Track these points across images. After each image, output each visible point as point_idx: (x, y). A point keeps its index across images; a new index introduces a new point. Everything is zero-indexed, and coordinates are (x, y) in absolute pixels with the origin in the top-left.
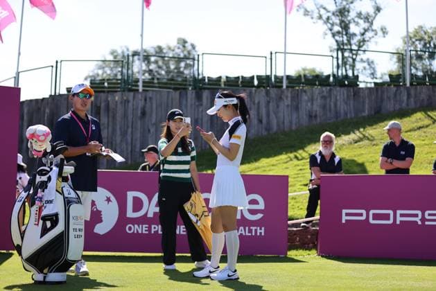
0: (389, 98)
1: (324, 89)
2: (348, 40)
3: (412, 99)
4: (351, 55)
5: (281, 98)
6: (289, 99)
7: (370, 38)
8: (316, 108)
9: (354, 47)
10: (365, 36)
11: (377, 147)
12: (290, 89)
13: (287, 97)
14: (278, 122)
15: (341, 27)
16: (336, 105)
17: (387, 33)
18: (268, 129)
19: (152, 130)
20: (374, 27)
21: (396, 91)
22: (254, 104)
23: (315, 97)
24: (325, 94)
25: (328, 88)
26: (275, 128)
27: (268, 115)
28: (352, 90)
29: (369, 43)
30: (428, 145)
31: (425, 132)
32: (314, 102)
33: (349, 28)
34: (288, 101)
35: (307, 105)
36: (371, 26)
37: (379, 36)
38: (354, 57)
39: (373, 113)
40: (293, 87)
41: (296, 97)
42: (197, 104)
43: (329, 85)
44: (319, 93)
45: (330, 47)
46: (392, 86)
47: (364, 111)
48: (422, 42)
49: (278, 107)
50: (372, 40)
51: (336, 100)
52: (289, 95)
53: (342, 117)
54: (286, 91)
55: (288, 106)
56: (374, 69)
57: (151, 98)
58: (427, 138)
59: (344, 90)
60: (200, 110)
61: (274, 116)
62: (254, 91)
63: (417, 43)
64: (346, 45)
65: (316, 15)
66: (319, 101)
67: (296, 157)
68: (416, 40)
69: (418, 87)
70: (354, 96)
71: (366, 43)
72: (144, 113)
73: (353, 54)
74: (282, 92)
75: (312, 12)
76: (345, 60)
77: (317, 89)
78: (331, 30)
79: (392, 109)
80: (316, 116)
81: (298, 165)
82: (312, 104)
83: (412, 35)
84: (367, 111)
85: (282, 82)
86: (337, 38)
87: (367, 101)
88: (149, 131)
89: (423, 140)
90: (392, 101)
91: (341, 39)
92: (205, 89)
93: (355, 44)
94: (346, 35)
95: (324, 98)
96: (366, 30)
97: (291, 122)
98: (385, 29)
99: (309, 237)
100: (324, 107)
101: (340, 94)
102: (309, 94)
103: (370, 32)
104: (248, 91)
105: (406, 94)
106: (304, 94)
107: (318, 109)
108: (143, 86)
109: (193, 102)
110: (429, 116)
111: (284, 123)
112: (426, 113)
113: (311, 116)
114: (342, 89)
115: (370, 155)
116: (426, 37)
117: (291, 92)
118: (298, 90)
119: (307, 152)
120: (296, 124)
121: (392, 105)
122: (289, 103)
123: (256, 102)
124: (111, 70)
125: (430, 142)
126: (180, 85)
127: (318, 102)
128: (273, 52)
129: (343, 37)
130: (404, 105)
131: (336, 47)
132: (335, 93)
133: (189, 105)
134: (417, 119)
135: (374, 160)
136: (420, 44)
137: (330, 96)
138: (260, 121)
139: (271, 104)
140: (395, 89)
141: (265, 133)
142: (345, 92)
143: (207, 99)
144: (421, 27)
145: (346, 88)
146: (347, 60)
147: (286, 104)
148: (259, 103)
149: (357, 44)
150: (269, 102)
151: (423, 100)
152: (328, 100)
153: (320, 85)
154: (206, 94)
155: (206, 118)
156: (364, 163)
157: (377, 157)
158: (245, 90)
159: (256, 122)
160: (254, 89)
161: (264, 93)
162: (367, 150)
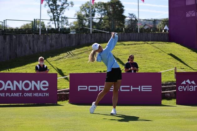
0: (83, 38)
1: (57, 35)
2: (55, 8)
3: (93, 39)
4: (57, 15)
5: (39, 39)
6: (42, 39)
7: (66, 7)
8: (53, 42)
9: (59, 11)
10: (63, 6)
11: (80, 59)
12: (43, 35)
13: (41, 38)
14: (37, 49)
15: (53, 2)
16: (61, 41)
17: (73, 5)
20: (67, 2)
21: (86, 36)
22: (28, 41)
23: (53, 38)
24: (57, 37)
25: (58, 34)
26: (36, 51)
27: (34, 46)
28: (68, 35)
29: (65, 9)
33: (56, 3)
34: (41, 40)
35: (49, 41)
36: (66, 2)
37: (70, 6)
38: (59, 15)
39: (77, 45)
40: (44, 34)
41: (45, 38)
42: (4, 41)
43: (58, 33)
44: (55, 36)
45: (48, 11)
46: (85, 33)
47: (73, 44)
48: (89, 9)
49: (37, 42)
50: (67, 8)
51: (62, 39)
52: (42, 37)
53: (64, 46)
54: (41, 36)
55: (42, 42)
56: (67, 21)
59: (65, 35)
61: (36, 46)
62: (27, 36)
63: (87, 9)
64: (55, 10)
68: (86, 8)
69: (95, 34)
70: (69, 37)
71: (64, 9)
73: (58, 14)
74: (39, 36)
76: (54, 17)
77: (54, 35)
78: (48, 3)
79: (84, 43)
80: (53, 46)
82: (52, 41)
83: (84, 6)
84: (74, 44)
85: (39, 32)
86: (51, 7)
87: (74, 40)
90: (85, 40)
91: (53, 7)
92: (7, 35)
93: (59, 9)
94: (55, 5)
95: (56, 38)
96: (64, 4)
97: (43, 49)
98: (73, 3)
99: (63, 96)
100: (56, 42)
101: (63, 36)
102: (50, 37)
103: (66, 4)
104: (25, 36)
105: (90, 36)
106: (48, 37)
107: (54, 43)
109: (2, 40)
111: (40, 49)
113: (51, 46)
114: (64, 35)
115: (78, 63)
116: (90, 6)
117: (43, 36)
118: (46, 35)
123: (29, 40)
127: (54, 40)
128: (35, 19)
129: (53, 6)
130: (89, 41)
131: (50, 11)
132: (61, 36)
136: (88, 9)
137: (59, 38)
138: (30, 48)
139: (35, 41)
140: (86, 34)
141: (32, 53)
142: (65, 36)
143: (8, 39)
144: (88, 2)
146: (55, 17)
147: (41, 41)
149: (60, 9)
150: (34, 40)
153: (54, 33)
154: (8, 37)
155: (8, 47)
156: (75, 66)
157: (81, 63)
158: (24, 35)
159: (28, 49)
160: (27, 35)
161: (32, 36)
162: (76, 60)
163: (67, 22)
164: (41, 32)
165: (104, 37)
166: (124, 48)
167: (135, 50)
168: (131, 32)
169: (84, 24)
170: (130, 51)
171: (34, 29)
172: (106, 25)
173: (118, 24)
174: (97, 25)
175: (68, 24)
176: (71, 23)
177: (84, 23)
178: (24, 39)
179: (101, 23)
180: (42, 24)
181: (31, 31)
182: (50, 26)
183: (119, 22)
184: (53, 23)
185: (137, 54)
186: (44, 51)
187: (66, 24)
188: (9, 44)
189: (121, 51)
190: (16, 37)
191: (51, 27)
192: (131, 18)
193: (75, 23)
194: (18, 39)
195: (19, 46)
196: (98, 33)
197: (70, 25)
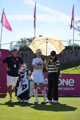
5: (72, 53)
18: (69, 61)
22: (65, 54)
26: (71, 60)
27: (69, 57)
34: (74, 54)
49: (72, 55)
52: (75, 51)
65: (77, 29)
67: (76, 68)
74: (73, 51)
75: (76, 28)
81: (78, 71)
106: (79, 51)
111: (73, 59)
124: (21, 44)
128: (70, 40)
138: (67, 59)
139: (70, 54)
141: (68, 62)
159: (65, 59)
161: (68, 51)
164: (74, 48)
186: (76, 60)
195: (59, 57)
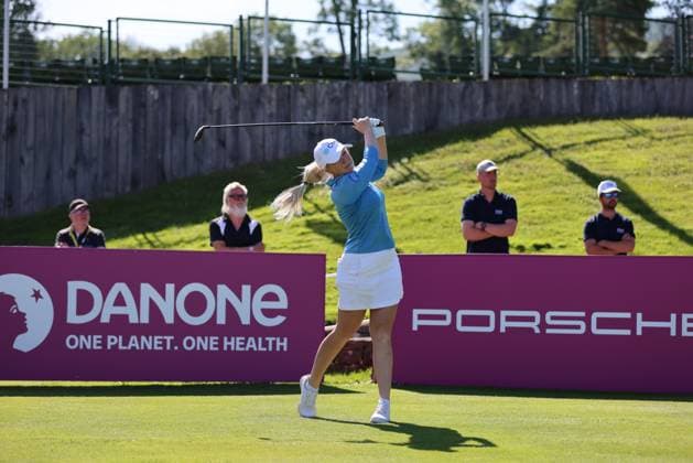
0: (452, 102)
1: (336, 85)
3: (493, 105)
5: (258, 102)
6: (274, 103)
11: (435, 193)
12: (275, 85)
13: (270, 102)
14: (253, 146)
18: (236, 157)
19: (27, 160)
21: (465, 88)
22: (211, 111)
23: (320, 100)
24: (338, 94)
25: (344, 83)
26: (247, 155)
27: (236, 132)
28: (385, 88)
30: (524, 189)
31: (518, 166)
32: (320, 111)
34: (271, 108)
39: (423, 128)
40: (281, 81)
41: (286, 100)
42: (109, 111)
43: (343, 78)
44: (327, 93)
46: (457, 80)
47: (407, 126)
49: (254, 117)
51: (358, 104)
52: (274, 96)
54: (267, 89)
55: (271, 116)
56: (394, 21)
57: (25, 101)
58: (523, 178)
59: (371, 87)
60: (115, 123)
61: (247, 136)
62: (210, 89)
66: (326, 105)
69: (505, 82)
70: (390, 96)
72: (12, 129)
74: (262, 90)
77: (323, 85)
79: (456, 122)
81: (298, 226)
82: (315, 112)
84: (411, 126)
85: (260, 72)
87: (413, 108)
88: (22, 160)
89: (517, 181)
90: (457, 109)
92: (122, 83)
95: (335, 101)
97: (276, 147)
101: (365, 94)
102: (308, 95)
104: (200, 88)
105: (482, 94)
106: (300, 94)
108: (10, 78)
109: (102, 108)
110: (524, 135)
111: (263, 146)
112: (519, 131)
114: (368, 85)
115: (427, 207)
117: (278, 90)
118: (289, 87)
119: (310, 201)
120: (285, 150)
121: (457, 116)
122: (274, 110)
125: (528, 183)
126: (72, 74)
127: (325, 109)
128: (245, 17)
130: (478, 114)
132: (355, 92)
133: (94, 113)
134: (502, 141)
135: (431, 216)
137: (347, 98)
138: (222, 143)
139: (241, 112)
140: (463, 85)
141: (230, 165)
142: (374, 90)
143: (127, 101)
145: (375, 83)
147: (268, 112)
148: (219, 110)
150: (237, 109)
151: (512, 107)
152: (343, 104)
153: (325, 77)
154: (124, 93)
155: (124, 137)
156: (414, 221)
157: (437, 212)
158: (194, 87)
159: (213, 144)
160: (211, 84)
161: (228, 92)
162: (417, 199)
163: (390, 25)
164: (270, 72)
165: (542, 97)
166: (629, 146)
167: (678, 157)
168: (664, 77)
169: (466, 36)
170: (656, 159)
171: (239, 59)
172: (564, 38)
173: (616, 36)
174: (523, 39)
175: (395, 33)
176: (409, 30)
177: (467, 30)
178: (194, 102)
179: (543, 29)
180: (285, 33)
181: (227, 66)
182: (316, 43)
183: (619, 26)
184: (329, 30)
185: (684, 171)
186: (281, 154)
187: (390, 35)
188: (130, 125)
189: (613, 158)
190: (162, 96)
191: (322, 46)
192: (677, 9)
193: (430, 30)
194: (169, 101)
195: (174, 132)
196: (516, 81)
197: (407, 38)
